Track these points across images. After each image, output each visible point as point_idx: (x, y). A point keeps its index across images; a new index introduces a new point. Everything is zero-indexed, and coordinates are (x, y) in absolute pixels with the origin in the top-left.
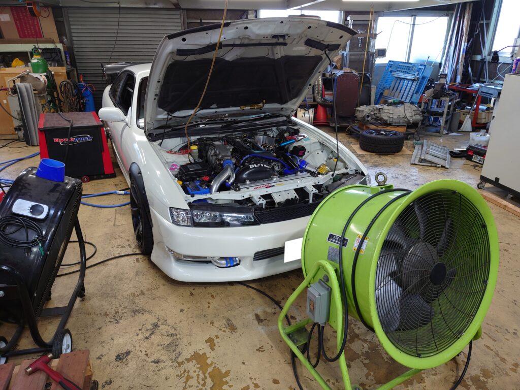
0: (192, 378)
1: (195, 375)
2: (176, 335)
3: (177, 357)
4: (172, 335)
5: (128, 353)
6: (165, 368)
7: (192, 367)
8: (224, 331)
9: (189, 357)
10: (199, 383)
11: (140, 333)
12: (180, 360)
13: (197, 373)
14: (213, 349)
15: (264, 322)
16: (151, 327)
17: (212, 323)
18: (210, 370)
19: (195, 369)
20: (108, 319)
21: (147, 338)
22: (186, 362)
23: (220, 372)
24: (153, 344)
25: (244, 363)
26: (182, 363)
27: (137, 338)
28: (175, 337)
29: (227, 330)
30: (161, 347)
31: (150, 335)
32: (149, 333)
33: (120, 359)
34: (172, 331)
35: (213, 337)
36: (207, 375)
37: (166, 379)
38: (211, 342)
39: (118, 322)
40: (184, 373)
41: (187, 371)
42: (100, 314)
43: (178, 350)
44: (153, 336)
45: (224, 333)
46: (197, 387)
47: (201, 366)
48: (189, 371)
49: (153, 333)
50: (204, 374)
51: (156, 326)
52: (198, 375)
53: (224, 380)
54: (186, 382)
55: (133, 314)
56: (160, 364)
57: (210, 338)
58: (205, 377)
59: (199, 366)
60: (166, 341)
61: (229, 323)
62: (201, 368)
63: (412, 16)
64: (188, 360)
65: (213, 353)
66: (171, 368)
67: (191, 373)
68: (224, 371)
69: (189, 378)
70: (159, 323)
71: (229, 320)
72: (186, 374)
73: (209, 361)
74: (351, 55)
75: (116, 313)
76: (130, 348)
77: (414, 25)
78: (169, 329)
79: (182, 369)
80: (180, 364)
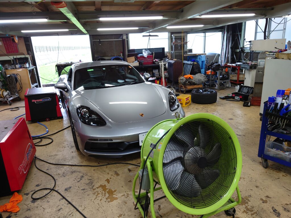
0: (100, 194)
1: (101, 193)
2: (92, 179)
3: (92, 187)
4: (90, 179)
5: (70, 188)
6: (87, 191)
7: (100, 190)
8: (114, 176)
9: (98, 187)
10: (102, 195)
11: (75, 180)
12: (94, 188)
14: (108, 183)
15: (132, 171)
16: (80, 177)
17: (108, 173)
18: (107, 190)
19: (101, 190)
20: (60, 176)
21: (79, 182)
23: (112, 191)
24: (81, 183)
25: (122, 187)
26: (95, 189)
27: (74, 182)
28: (92, 180)
29: (115, 176)
30: (84, 184)
31: (80, 180)
32: (79, 179)
33: (67, 190)
34: (91, 178)
35: (109, 178)
36: (106, 192)
37: (88, 195)
38: (108, 181)
39: (65, 177)
40: (96, 193)
41: (97, 191)
42: (56, 174)
43: (93, 184)
44: (81, 181)
45: (113, 177)
46: (102, 197)
47: (104, 190)
48: (98, 192)
49: (81, 179)
50: (105, 192)
51: (82, 177)
52: (102, 193)
53: (114, 193)
54: (97, 196)
55: (72, 173)
56: (85, 190)
57: (107, 179)
58: (105, 193)
59: (102, 189)
60: (88, 182)
62: (103, 190)
63: (204, 33)
64: (97, 188)
65: (109, 185)
66: (90, 191)
67: (99, 192)
68: (113, 190)
69: (98, 194)
70: (84, 176)
71: (116, 172)
73: (107, 187)
74: (175, 53)
75: (63, 174)
76: (71, 186)
77: (205, 37)
78: (89, 177)
79: (95, 191)
80: (94, 190)
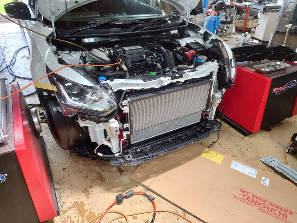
3: (62, 206)
7: (73, 213)
12: (64, 208)
13: (77, 218)
14: (88, 197)
19: (76, 214)
22: (68, 210)
23: (94, 215)
26: (66, 211)
28: (60, 190)
29: (98, 181)
34: (58, 186)
38: (87, 192)
43: (62, 200)
45: (96, 184)
47: (80, 212)
57: (86, 189)
58: (83, 221)
61: (99, 175)
65: (89, 201)
67: (73, 219)
68: (97, 214)
71: (99, 173)
72: (69, 219)
79: (66, 216)
